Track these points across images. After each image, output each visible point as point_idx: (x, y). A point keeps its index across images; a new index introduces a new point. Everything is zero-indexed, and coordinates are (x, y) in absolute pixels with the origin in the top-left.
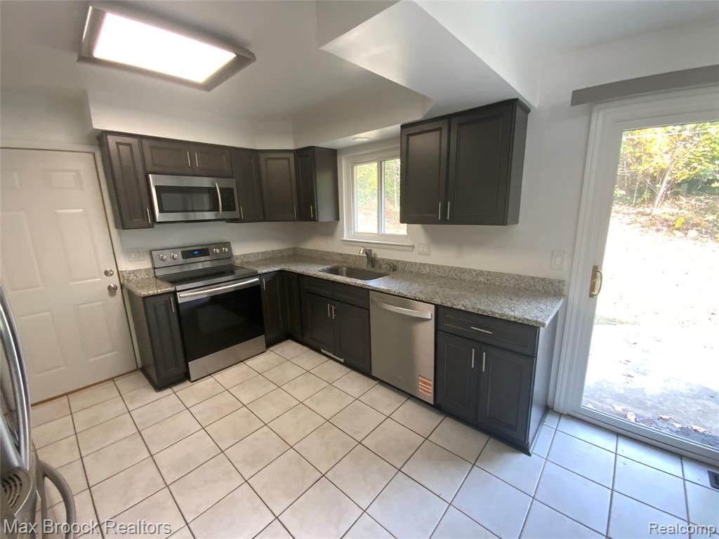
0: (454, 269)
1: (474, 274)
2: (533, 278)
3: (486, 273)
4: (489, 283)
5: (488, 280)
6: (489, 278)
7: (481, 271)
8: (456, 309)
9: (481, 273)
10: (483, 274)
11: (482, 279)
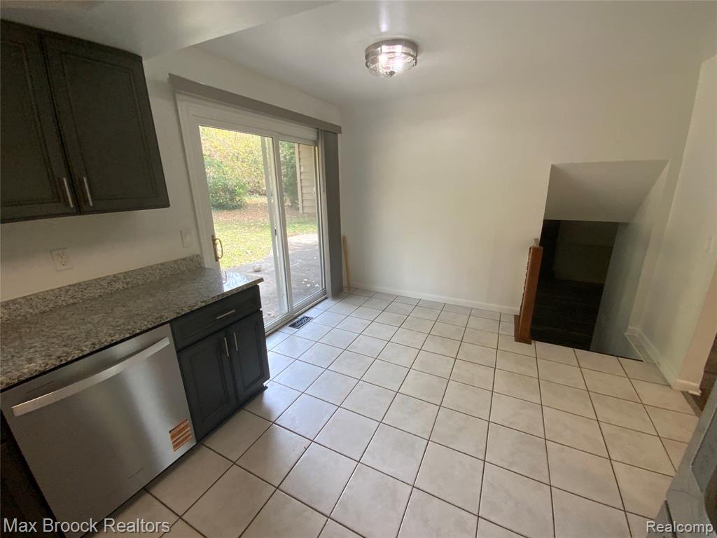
0: (66, 290)
1: (104, 283)
2: (175, 262)
3: (122, 276)
4: (130, 286)
5: (128, 283)
6: (129, 280)
7: (115, 276)
8: (198, 309)
9: (115, 278)
10: (119, 279)
11: (119, 286)
